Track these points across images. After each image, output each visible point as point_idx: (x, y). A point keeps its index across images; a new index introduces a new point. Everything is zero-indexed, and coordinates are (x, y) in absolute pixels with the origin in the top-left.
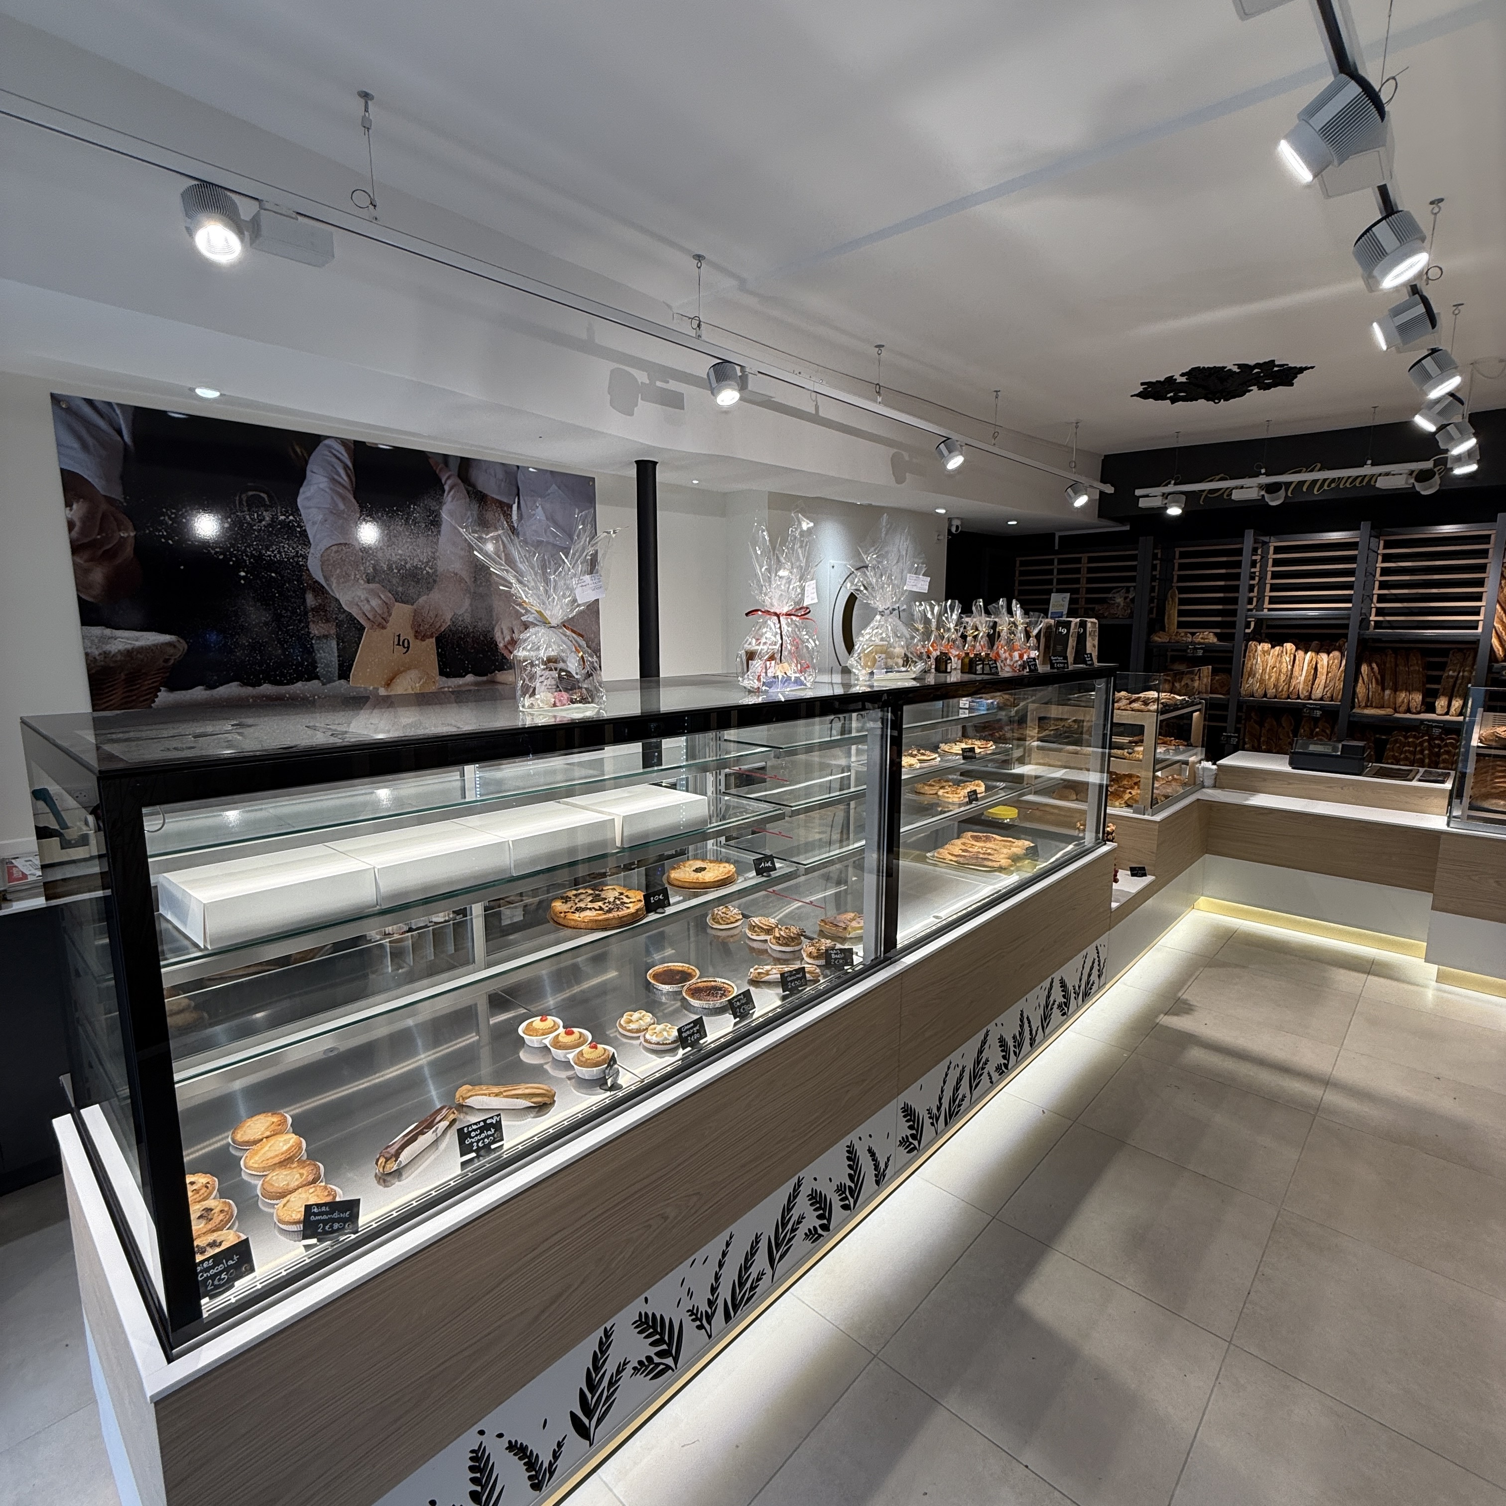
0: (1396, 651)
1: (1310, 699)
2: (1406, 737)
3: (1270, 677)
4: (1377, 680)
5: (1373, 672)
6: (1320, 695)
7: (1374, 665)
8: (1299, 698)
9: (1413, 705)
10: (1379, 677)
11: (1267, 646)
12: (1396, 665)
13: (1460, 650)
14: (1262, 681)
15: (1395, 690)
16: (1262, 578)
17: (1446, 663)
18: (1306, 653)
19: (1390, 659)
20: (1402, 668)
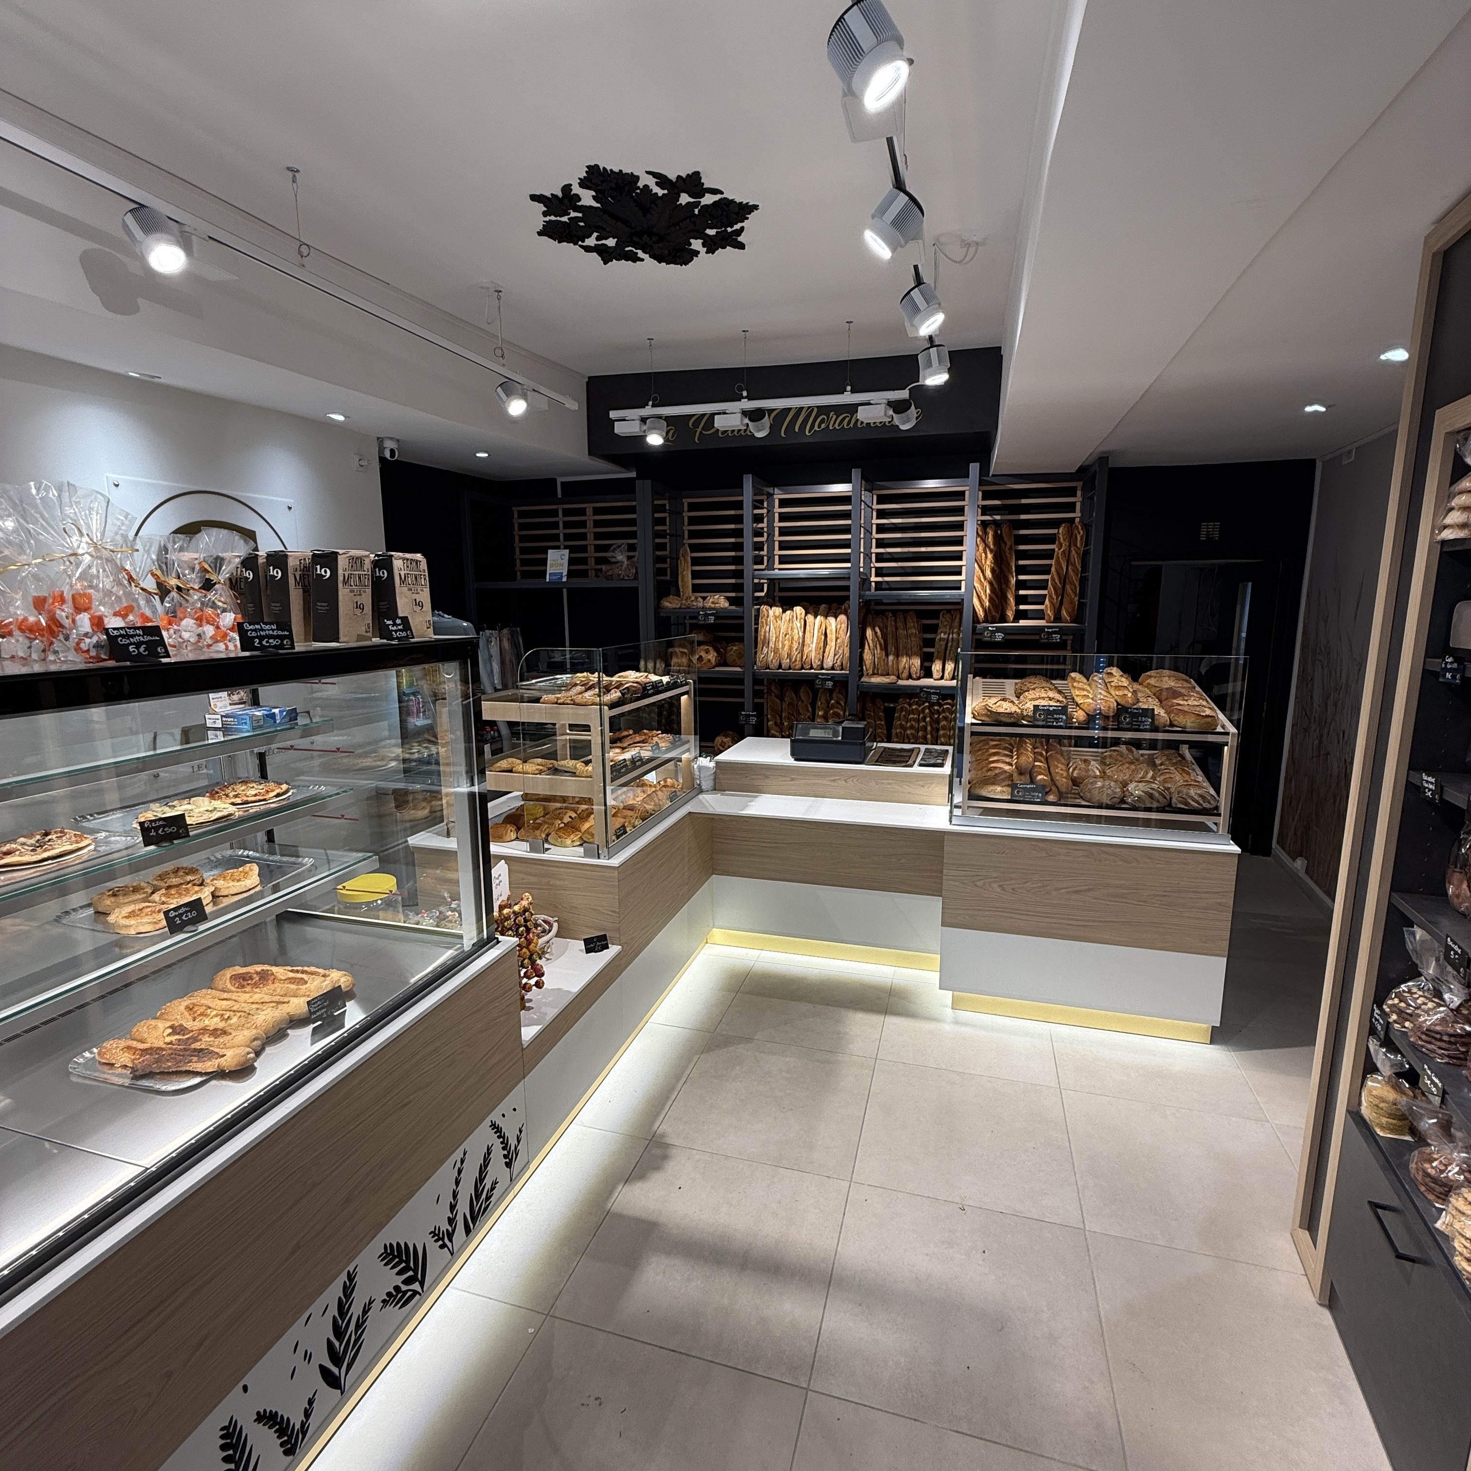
0: (895, 612)
1: (822, 668)
2: (910, 705)
3: (784, 646)
4: (880, 645)
5: (877, 637)
6: (830, 664)
7: (877, 629)
8: (812, 668)
9: (913, 670)
10: (882, 641)
11: (778, 610)
12: (896, 629)
13: (949, 611)
14: (776, 651)
15: (897, 656)
17: (937, 625)
18: (815, 617)
19: (891, 623)
20: (901, 632)
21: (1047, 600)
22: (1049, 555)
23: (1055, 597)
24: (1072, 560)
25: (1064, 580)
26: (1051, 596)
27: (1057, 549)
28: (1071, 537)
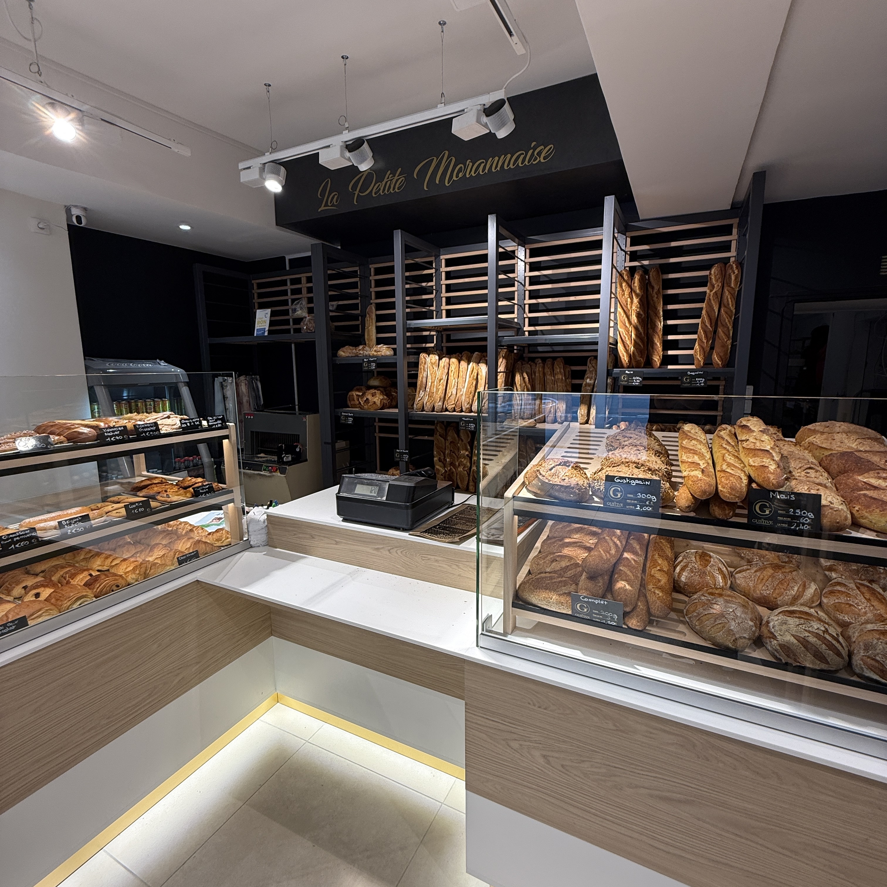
0: (544, 359)
1: (470, 411)
3: (438, 390)
4: (528, 389)
5: (525, 382)
7: (525, 375)
8: (462, 411)
9: (559, 414)
10: (530, 386)
11: (435, 358)
12: (544, 374)
14: (431, 394)
16: (439, 291)
17: (586, 371)
18: (469, 363)
19: (538, 369)
20: (549, 377)
21: (697, 345)
22: (700, 298)
23: (705, 341)
24: (725, 301)
25: (716, 322)
26: (701, 340)
27: (708, 291)
28: (724, 278)
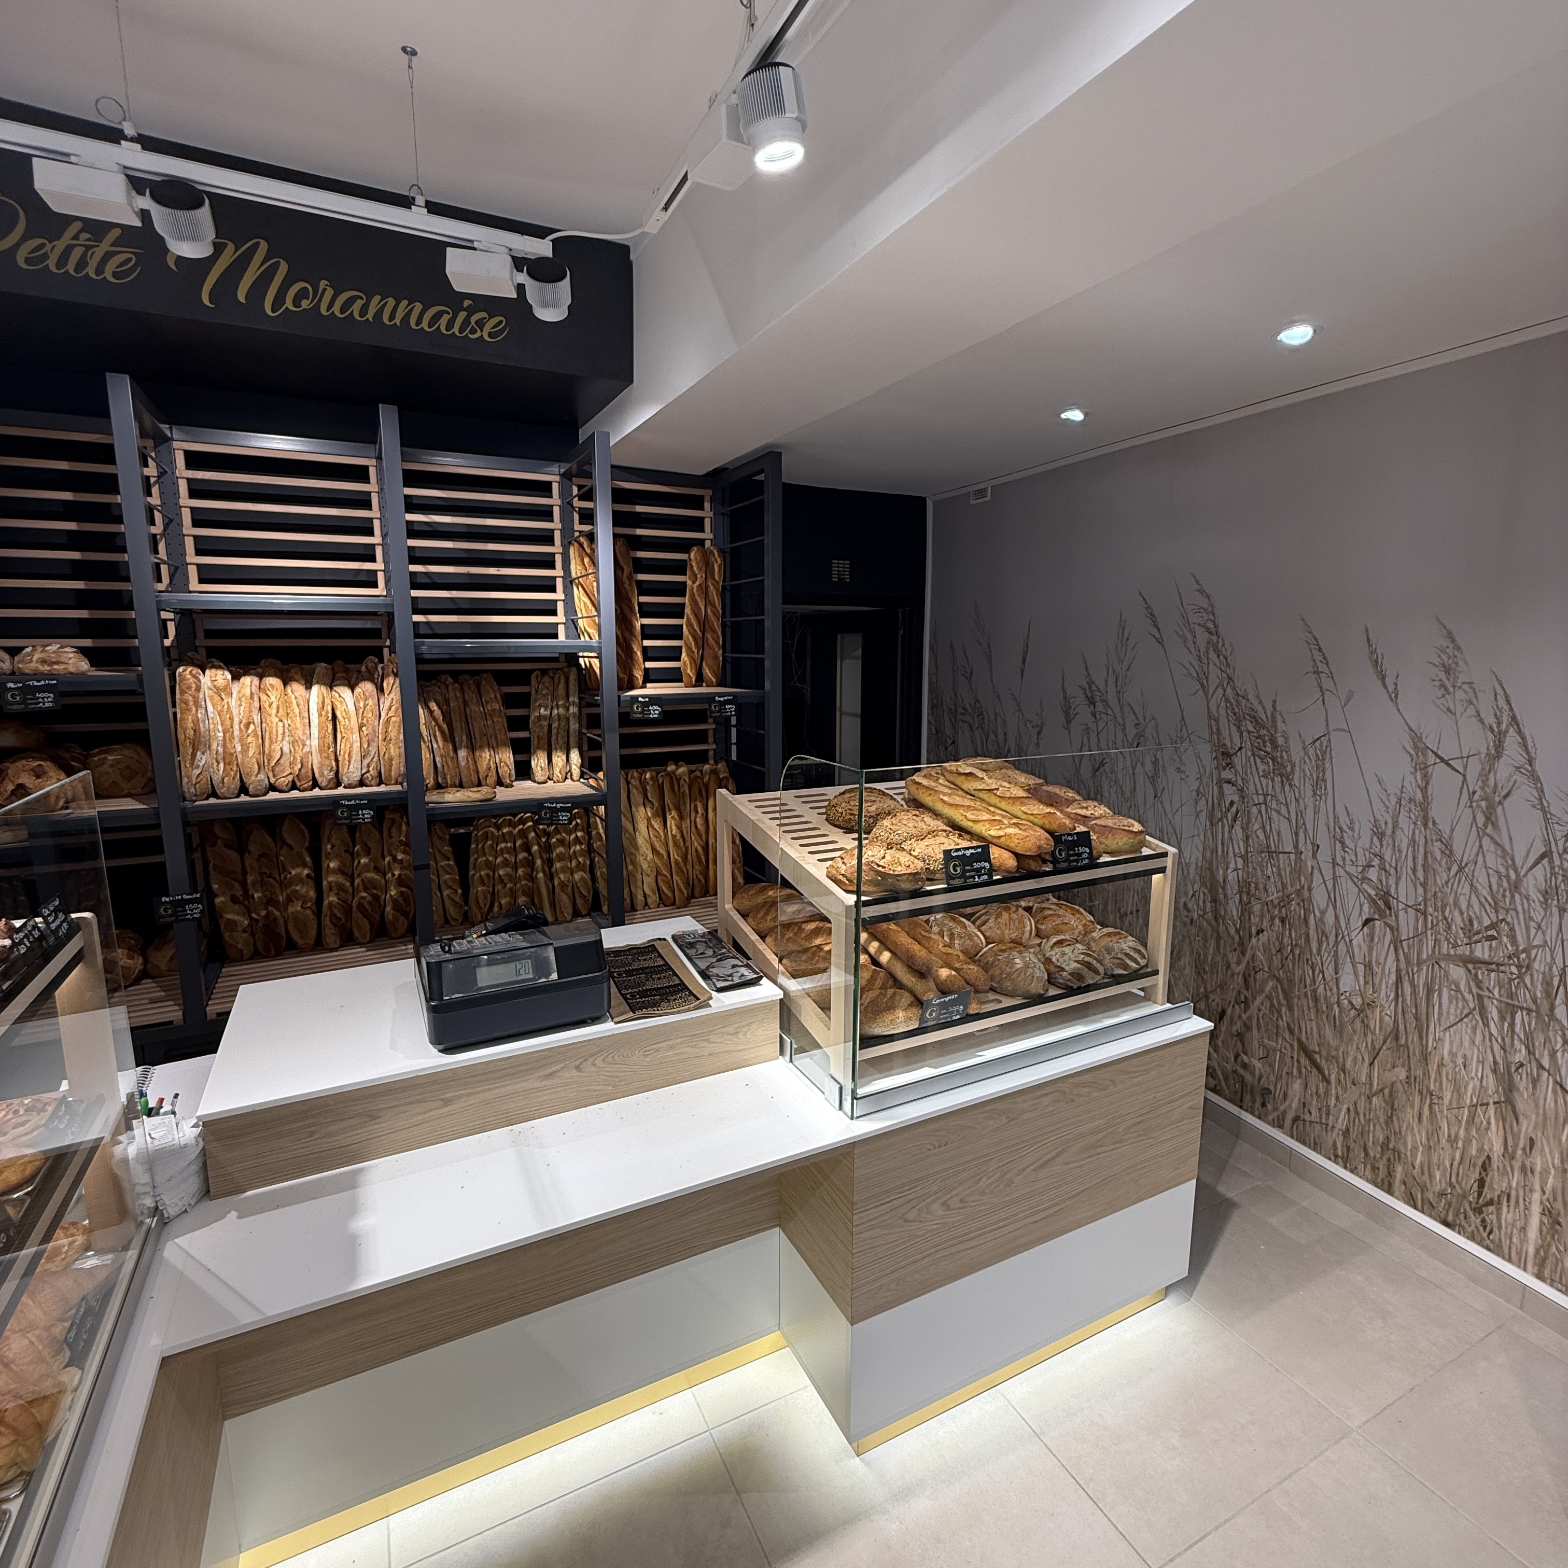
1: (338, 784)
2: (498, 828)
3: (245, 749)
5: (435, 719)
6: (356, 777)
7: (433, 706)
8: (315, 784)
9: (503, 770)
10: (445, 726)
11: (222, 676)
14: (228, 758)
15: (472, 748)
16: (173, 521)
17: (530, 694)
18: (309, 687)
19: (453, 693)
20: (475, 709)
21: (684, 655)
22: (680, 590)
23: (696, 651)
26: (689, 649)
27: (689, 582)
28: (707, 565)
